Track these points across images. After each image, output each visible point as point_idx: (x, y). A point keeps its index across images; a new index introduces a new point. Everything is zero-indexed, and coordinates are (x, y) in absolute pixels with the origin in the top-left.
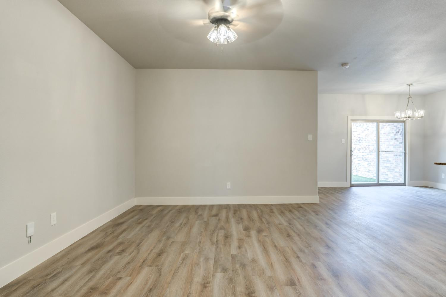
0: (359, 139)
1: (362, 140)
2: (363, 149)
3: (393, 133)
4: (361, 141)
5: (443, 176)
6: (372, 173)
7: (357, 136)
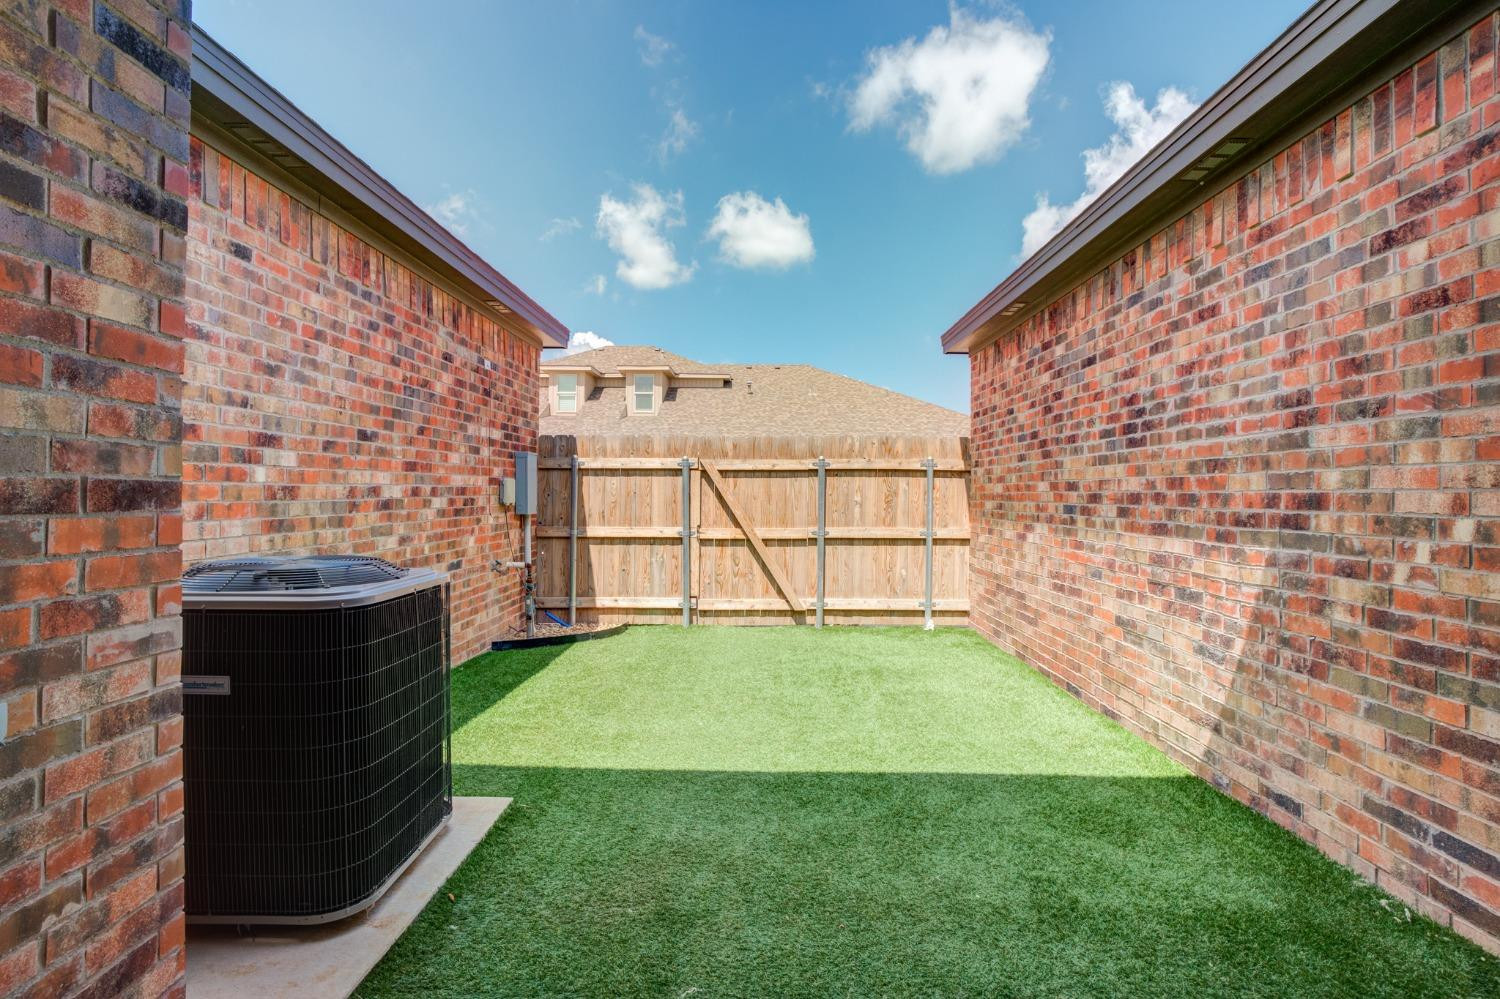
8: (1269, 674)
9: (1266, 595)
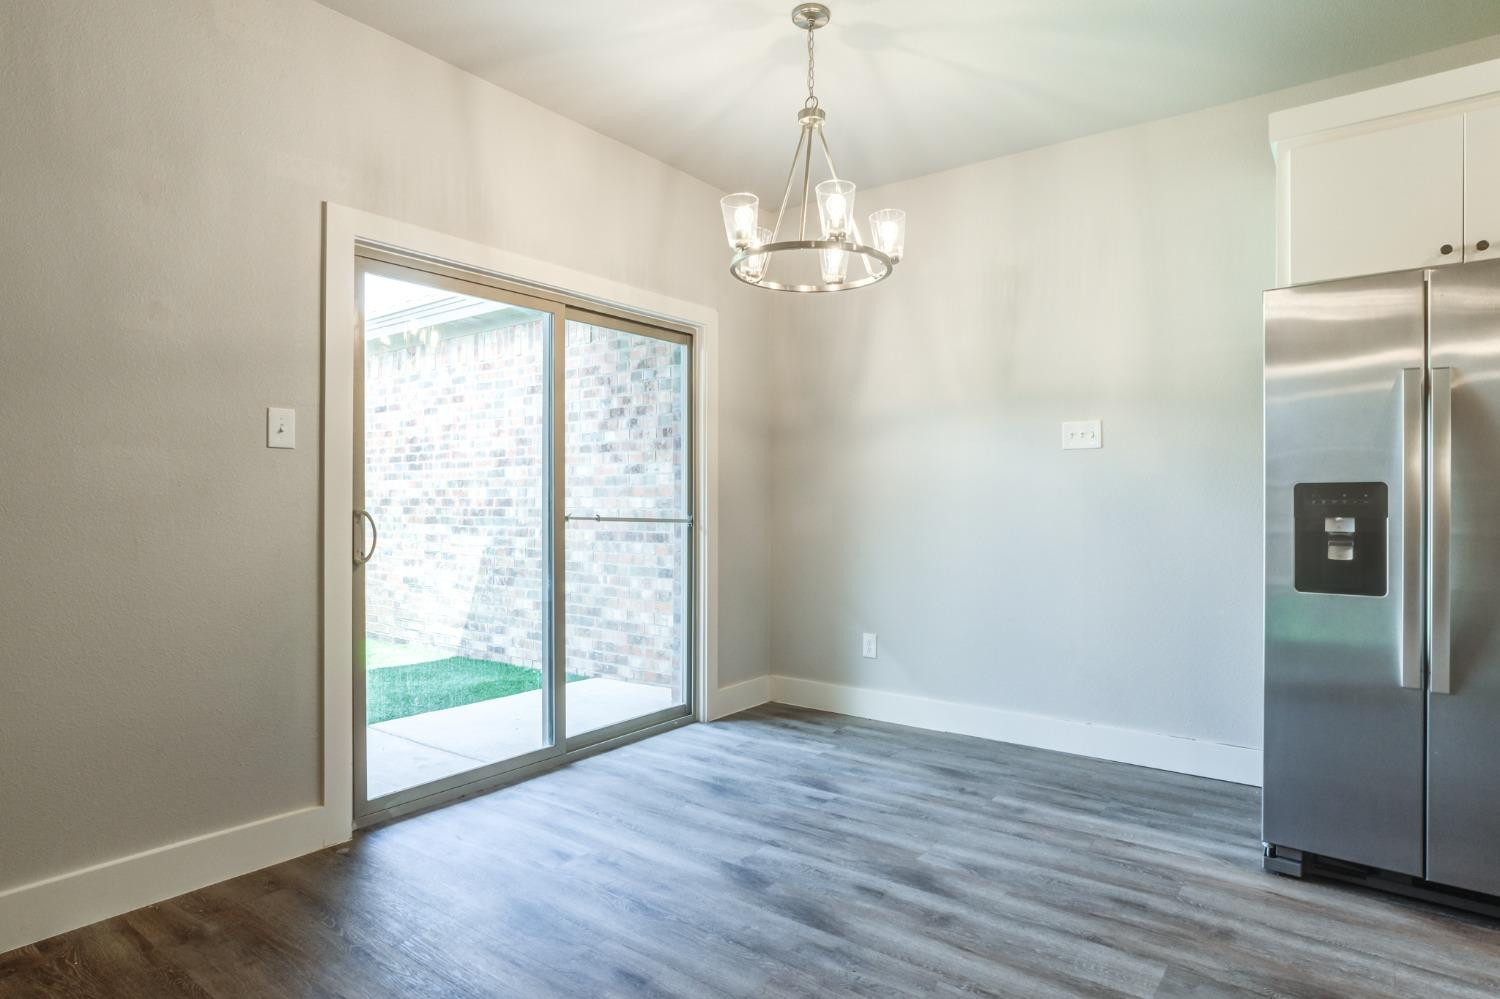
0: (408, 447)
1: (428, 453)
2: (430, 502)
3: (592, 415)
4: (423, 457)
5: (868, 644)
6: (483, 629)
7: (401, 433)
8: (490, 589)
9: (488, 550)
